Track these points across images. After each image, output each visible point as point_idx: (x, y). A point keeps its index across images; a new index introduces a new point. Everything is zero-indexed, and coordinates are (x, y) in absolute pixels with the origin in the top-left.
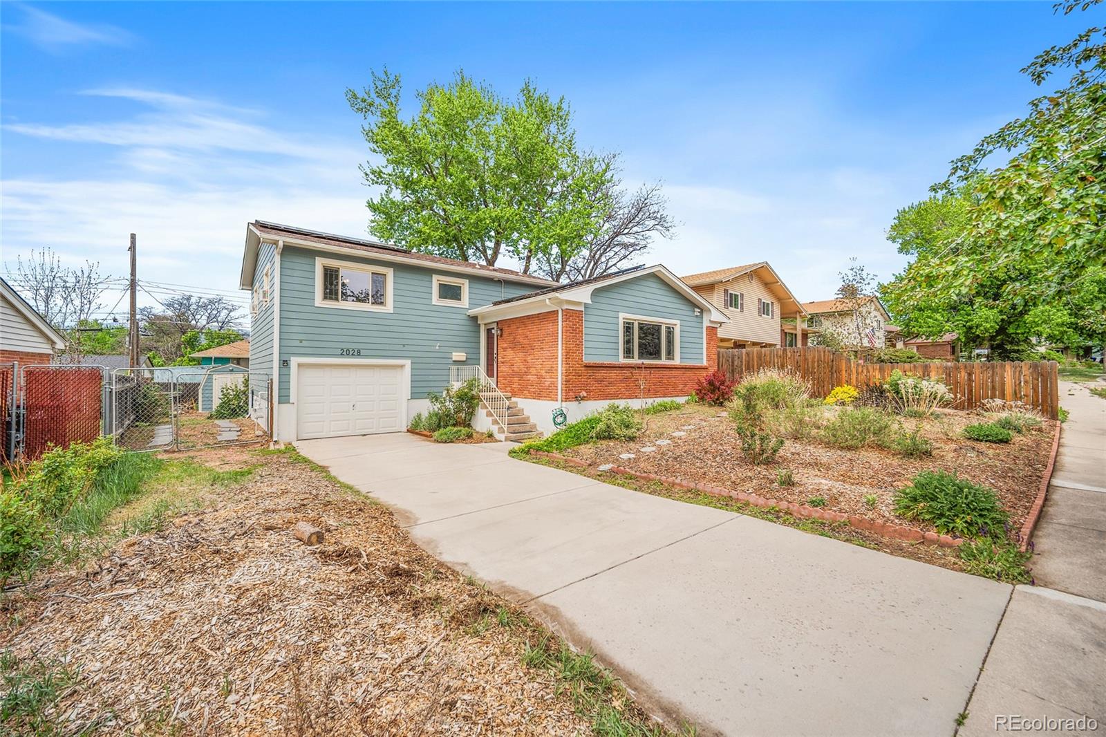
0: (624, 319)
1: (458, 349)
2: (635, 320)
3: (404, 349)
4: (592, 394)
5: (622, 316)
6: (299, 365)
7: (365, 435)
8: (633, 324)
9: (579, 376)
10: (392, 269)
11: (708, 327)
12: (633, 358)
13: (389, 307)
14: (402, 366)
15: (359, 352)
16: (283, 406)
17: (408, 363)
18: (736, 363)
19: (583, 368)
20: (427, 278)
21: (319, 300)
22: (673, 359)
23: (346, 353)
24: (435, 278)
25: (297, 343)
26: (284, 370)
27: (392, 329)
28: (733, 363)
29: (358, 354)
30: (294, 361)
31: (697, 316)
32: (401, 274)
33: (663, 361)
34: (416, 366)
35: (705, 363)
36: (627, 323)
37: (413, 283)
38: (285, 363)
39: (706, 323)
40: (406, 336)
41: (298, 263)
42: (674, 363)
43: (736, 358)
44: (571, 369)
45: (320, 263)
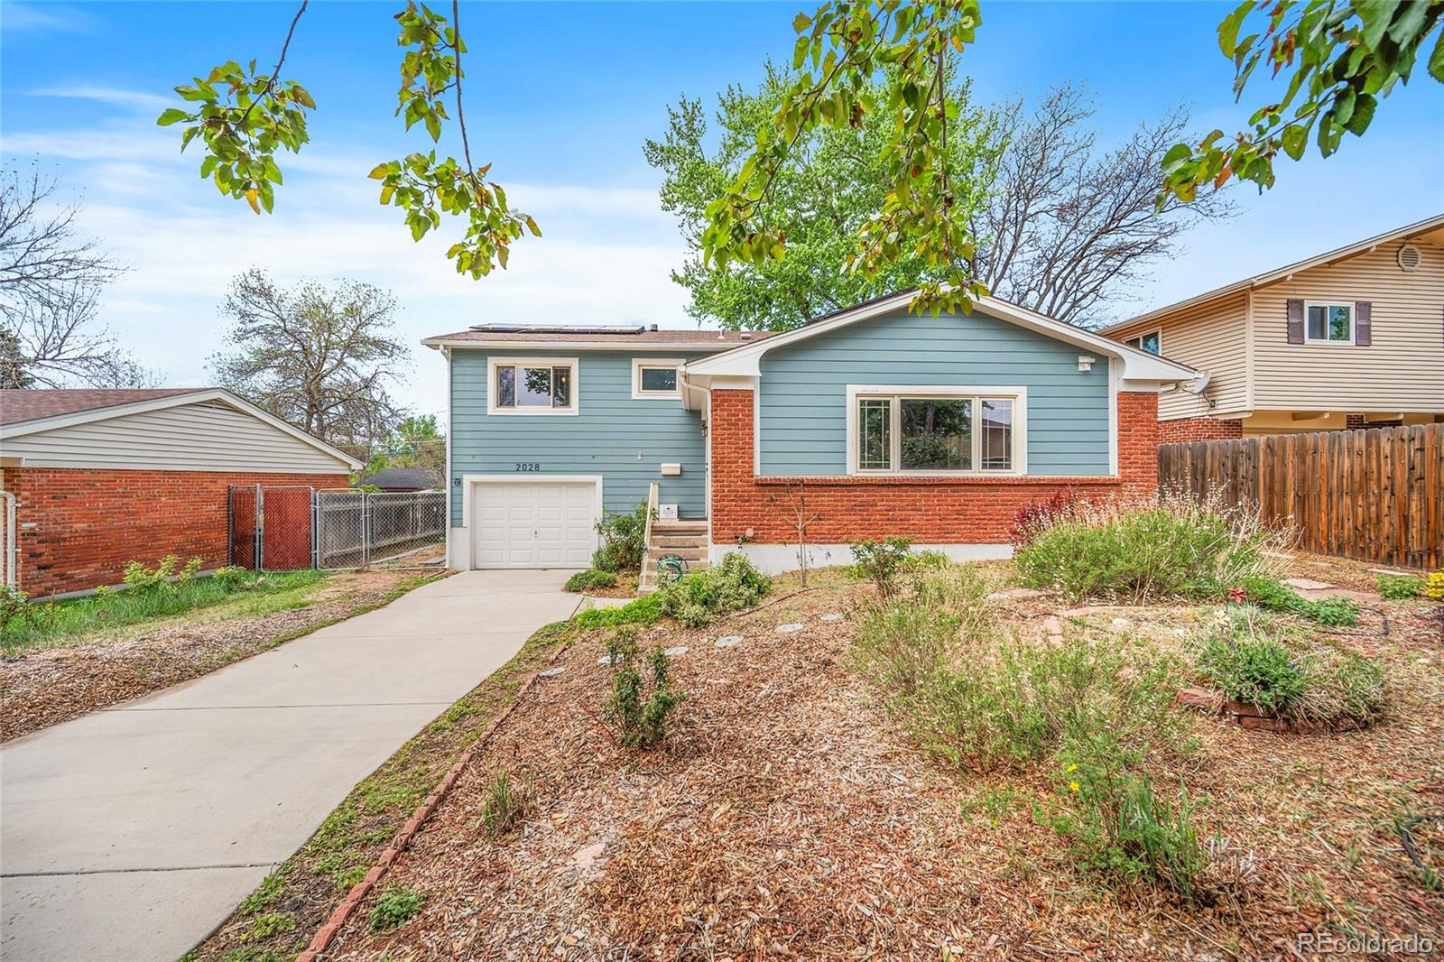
0: (857, 395)
1: (670, 458)
2: (893, 396)
3: (594, 461)
4: (773, 532)
5: (852, 391)
6: (475, 484)
7: (545, 569)
8: (887, 403)
9: (745, 501)
10: (577, 359)
11: (1122, 395)
12: (887, 466)
13: (574, 409)
14: (594, 484)
15: (537, 466)
16: (457, 530)
17: (598, 479)
18: (1242, 471)
19: (753, 489)
20: (624, 364)
21: (492, 408)
22: (1008, 466)
23: (522, 468)
24: (636, 362)
25: (470, 459)
26: (456, 490)
27: (578, 436)
28: (1235, 469)
29: (537, 469)
30: (467, 479)
31: (1086, 373)
32: (587, 364)
33: (977, 472)
34: (609, 483)
35: (1114, 472)
36: (870, 403)
37: (604, 373)
38: (458, 482)
39: (1116, 386)
40: (595, 444)
41: (467, 366)
42: (1014, 475)
43: (1242, 459)
44: (726, 489)
45: (493, 362)
